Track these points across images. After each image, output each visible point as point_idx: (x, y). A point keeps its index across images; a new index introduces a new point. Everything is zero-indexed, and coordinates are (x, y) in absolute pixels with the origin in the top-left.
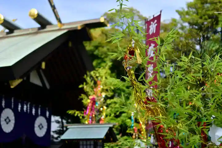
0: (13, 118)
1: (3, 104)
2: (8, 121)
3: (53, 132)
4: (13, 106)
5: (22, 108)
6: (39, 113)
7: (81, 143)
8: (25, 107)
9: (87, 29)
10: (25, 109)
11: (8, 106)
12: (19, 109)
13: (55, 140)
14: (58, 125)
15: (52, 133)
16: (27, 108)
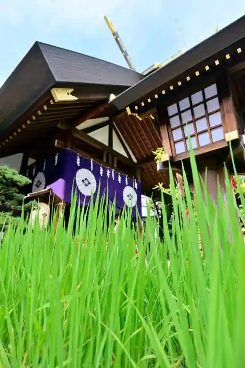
1: (78, 163)
2: (87, 182)
4: (92, 168)
5: (105, 173)
6: (127, 183)
8: (108, 172)
10: (108, 174)
11: (85, 165)
12: (101, 173)
16: (111, 174)
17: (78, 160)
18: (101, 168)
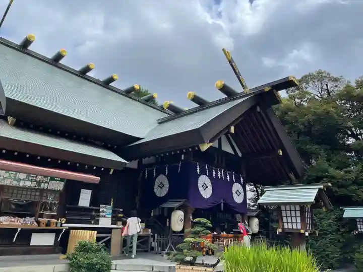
0: (210, 184)
1: (198, 171)
2: (205, 187)
3: (249, 199)
4: (207, 172)
5: (217, 174)
6: (234, 180)
7: (283, 208)
8: (219, 173)
9: (274, 91)
10: (219, 176)
11: (203, 172)
12: (214, 175)
13: (252, 208)
14: (253, 193)
15: (248, 201)
16: (221, 174)
17: (198, 169)
18: (214, 171)
